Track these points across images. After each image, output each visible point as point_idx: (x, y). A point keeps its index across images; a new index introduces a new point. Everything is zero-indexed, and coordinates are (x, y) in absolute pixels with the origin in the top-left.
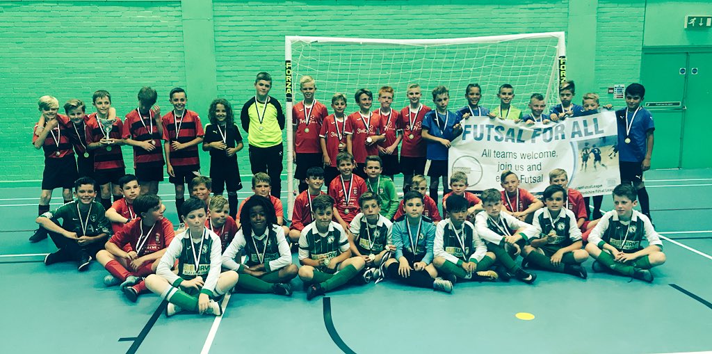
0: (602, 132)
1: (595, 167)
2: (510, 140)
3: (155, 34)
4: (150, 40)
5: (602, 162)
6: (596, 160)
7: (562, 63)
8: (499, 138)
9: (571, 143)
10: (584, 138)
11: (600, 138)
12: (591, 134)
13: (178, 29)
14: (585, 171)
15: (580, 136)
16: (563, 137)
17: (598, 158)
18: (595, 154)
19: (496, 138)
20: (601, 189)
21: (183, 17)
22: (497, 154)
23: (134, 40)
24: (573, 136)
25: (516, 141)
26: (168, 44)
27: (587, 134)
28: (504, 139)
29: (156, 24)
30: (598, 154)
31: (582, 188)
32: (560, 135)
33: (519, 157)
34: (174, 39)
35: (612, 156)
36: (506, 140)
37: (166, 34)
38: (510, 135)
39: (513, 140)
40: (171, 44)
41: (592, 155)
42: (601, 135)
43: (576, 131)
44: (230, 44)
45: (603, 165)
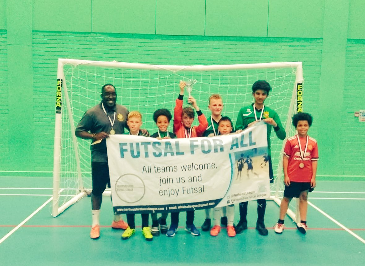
0: (255, 143)
1: (248, 175)
2: (169, 154)
5: (254, 170)
6: (249, 169)
8: (157, 153)
9: (229, 154)
10: (240, 149)
11: (253, 149)
12: (246, 145)
14: (240, 180)
15: (238, 147)
17: (250, 167)
18: (248, 163)
19: (154, 154)
21: (8, 43)
22: (157, 170)
24: (232, 148)
25: (175, 154)
27: (243, 145)
28: (163, 154)
30: (251, 164)
31: (238, 195)
32: (219, 148)
33: (180, 169)
35: (263, 165)
36: (166, 155)
38: (169, 149)
39: (172, 154)
41: (246, 165)
42: (253, 147)
43: (235, 143)
44: (44, 65)
45: (255, 174)
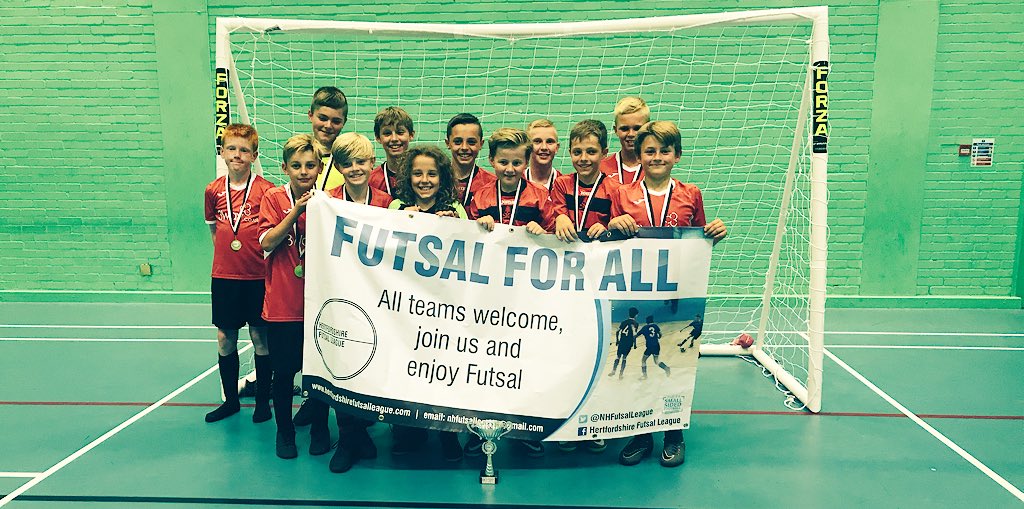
0: (674, 287)
1: (644, 369)
2: (453, 276)
3: (108, 39)
4: (97, 48)
5: (662, 357)
6: (647, 353)
7: (819, 77)
9: (598, 302)
10: (630, 295)
11: (666, 302)
12: (648, 287)
13: (147, 30)
14: (621, 377)
15: (622, 288)
16: (580, 286)
17: (653, 349)
18: (647, 338)
20: (649, 419)
21: (154, 9)
22: (416, 306)
23: (72, 48)
24: (604, 287)
25: (468, 278)
26: (129, 57)
27: (638, 285)
28: (440, 272)
29: (108, 20)
30: (656, 338)
32: (573, 279)
33: (469, 315)
34: (139, 48)
35: (686, 346)
36: (446, 275)
37: (126, 39)
38: (455, 263)
39: (462, 277)
40: (137, 57)
41: (641, 341)
42: (670, 296)
43: (613, 273)
45: (662, 365)
